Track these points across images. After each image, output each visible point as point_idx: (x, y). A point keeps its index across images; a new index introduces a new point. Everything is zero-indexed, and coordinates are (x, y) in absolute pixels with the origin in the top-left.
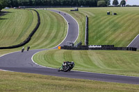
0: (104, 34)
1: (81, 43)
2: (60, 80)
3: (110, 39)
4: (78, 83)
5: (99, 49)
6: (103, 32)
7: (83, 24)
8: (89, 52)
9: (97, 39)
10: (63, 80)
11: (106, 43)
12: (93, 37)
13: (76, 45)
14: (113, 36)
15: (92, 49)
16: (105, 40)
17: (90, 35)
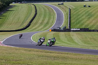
0: (82, 20)
1: (65, 27)
2: (51, 53)
3: (86, 24)
4: (63, 55)
5: (78, 31)
6: (81, 19)
7: (67, 14)
8: (71, 33)
9: (77, 24)
10: (53, 53)
11: (83, 27)
12: (74, 23)
13: (62, 29)
14: (88, 22)
15: (74, 31)
16: (82, 24)
17: (72, 21)
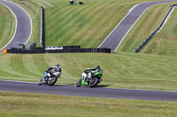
0: (67, 31)
1: (35, 44)
2: (5, 95)
3: (75, 37)
4: (29, 99)
5: (60, 51)
6: (64, 28)
7: (38, 18)
8: (46, 55)
9: (57, 38)
10: (10, 95)
11: (69, 43)
12: (51, 35)
13: (28, 47)
14: (79, 34)
15: (51, 51)
16: (68, 39)
17: (48, 33)
